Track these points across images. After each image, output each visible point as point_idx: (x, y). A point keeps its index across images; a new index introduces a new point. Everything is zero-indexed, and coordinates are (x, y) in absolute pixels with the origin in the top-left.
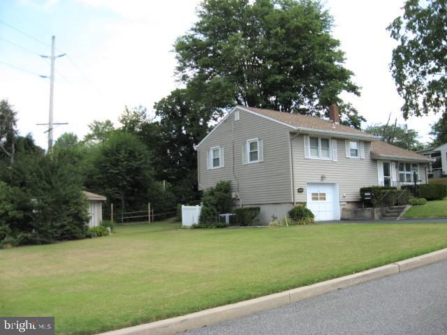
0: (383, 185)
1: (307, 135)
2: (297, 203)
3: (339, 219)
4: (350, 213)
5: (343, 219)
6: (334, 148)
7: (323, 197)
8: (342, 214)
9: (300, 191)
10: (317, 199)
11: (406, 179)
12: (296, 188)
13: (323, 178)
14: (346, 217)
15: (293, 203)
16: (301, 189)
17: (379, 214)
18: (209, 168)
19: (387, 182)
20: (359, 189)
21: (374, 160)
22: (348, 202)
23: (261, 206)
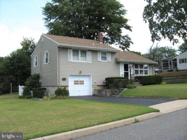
0: (123, 76)
1: (71, 48)
2: (61, 86)
3: (92, 95)
4: (97, 92)
5: (94, 95)
6: (90, 56)
7: (82, 83)
8: (94, 92)
9: (64, 79)
10: (78, 84)
11: (139, 73)
12: (61, 78)
13: (80, 72)
14: (95, 94)
15: (59, 86)
16: (64, 78)
17: (110, 93)
18: (34, 67)
19: (126, 74)
20: (105, 78)
21: (118, 63)
22: (98, 86)
23: (47, 88)
